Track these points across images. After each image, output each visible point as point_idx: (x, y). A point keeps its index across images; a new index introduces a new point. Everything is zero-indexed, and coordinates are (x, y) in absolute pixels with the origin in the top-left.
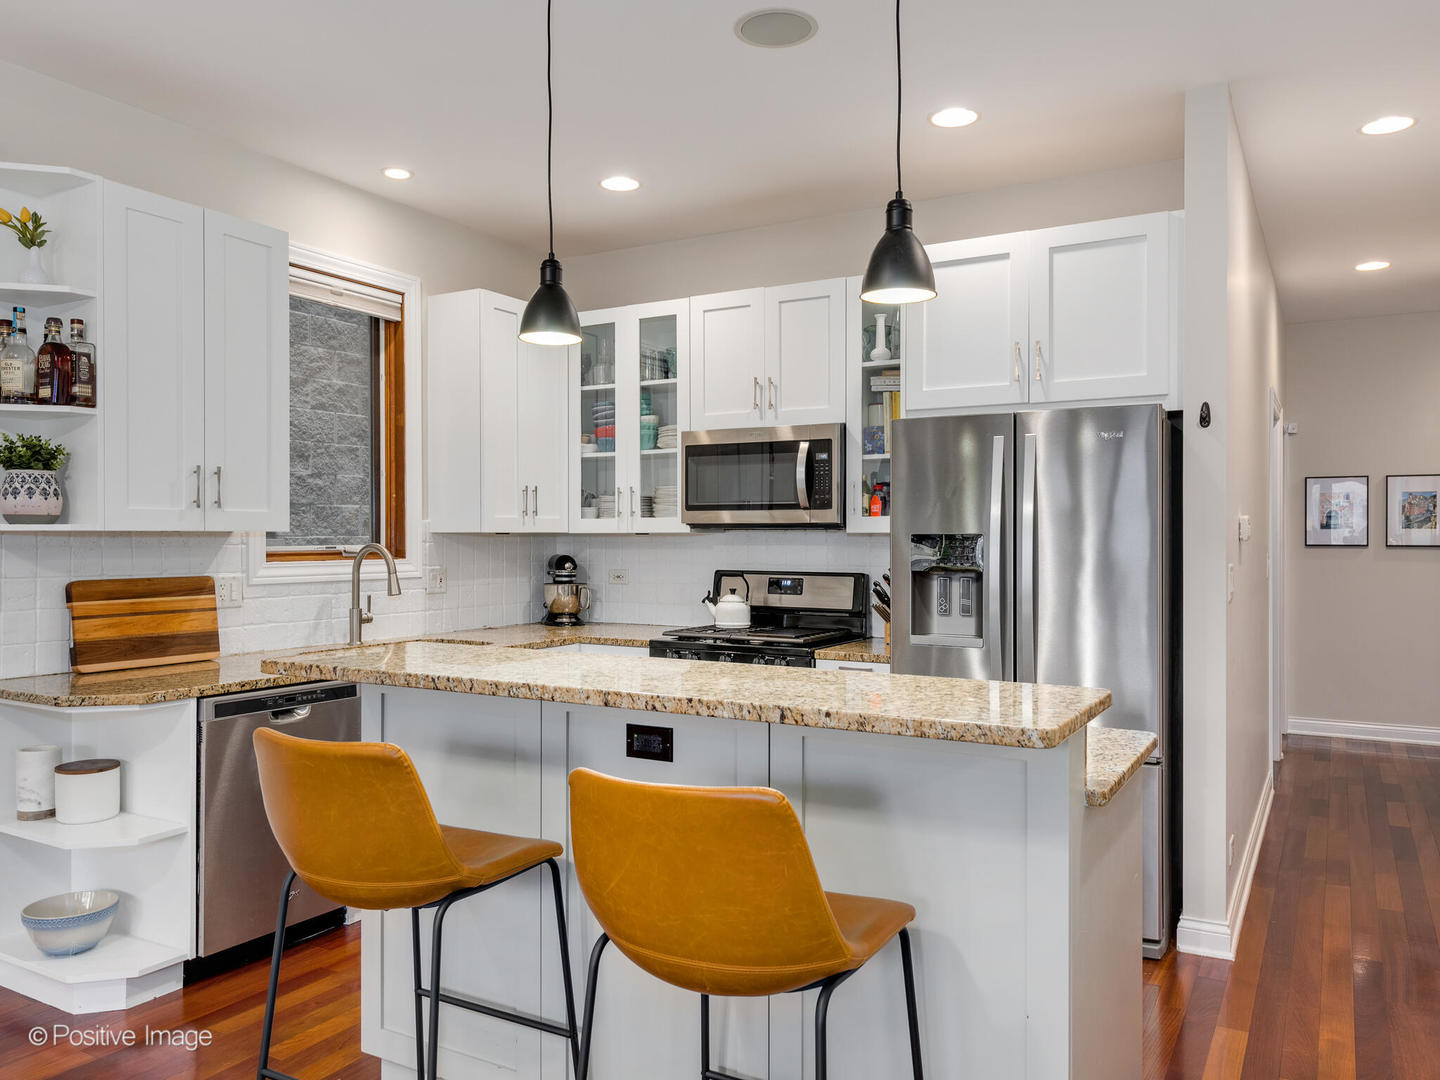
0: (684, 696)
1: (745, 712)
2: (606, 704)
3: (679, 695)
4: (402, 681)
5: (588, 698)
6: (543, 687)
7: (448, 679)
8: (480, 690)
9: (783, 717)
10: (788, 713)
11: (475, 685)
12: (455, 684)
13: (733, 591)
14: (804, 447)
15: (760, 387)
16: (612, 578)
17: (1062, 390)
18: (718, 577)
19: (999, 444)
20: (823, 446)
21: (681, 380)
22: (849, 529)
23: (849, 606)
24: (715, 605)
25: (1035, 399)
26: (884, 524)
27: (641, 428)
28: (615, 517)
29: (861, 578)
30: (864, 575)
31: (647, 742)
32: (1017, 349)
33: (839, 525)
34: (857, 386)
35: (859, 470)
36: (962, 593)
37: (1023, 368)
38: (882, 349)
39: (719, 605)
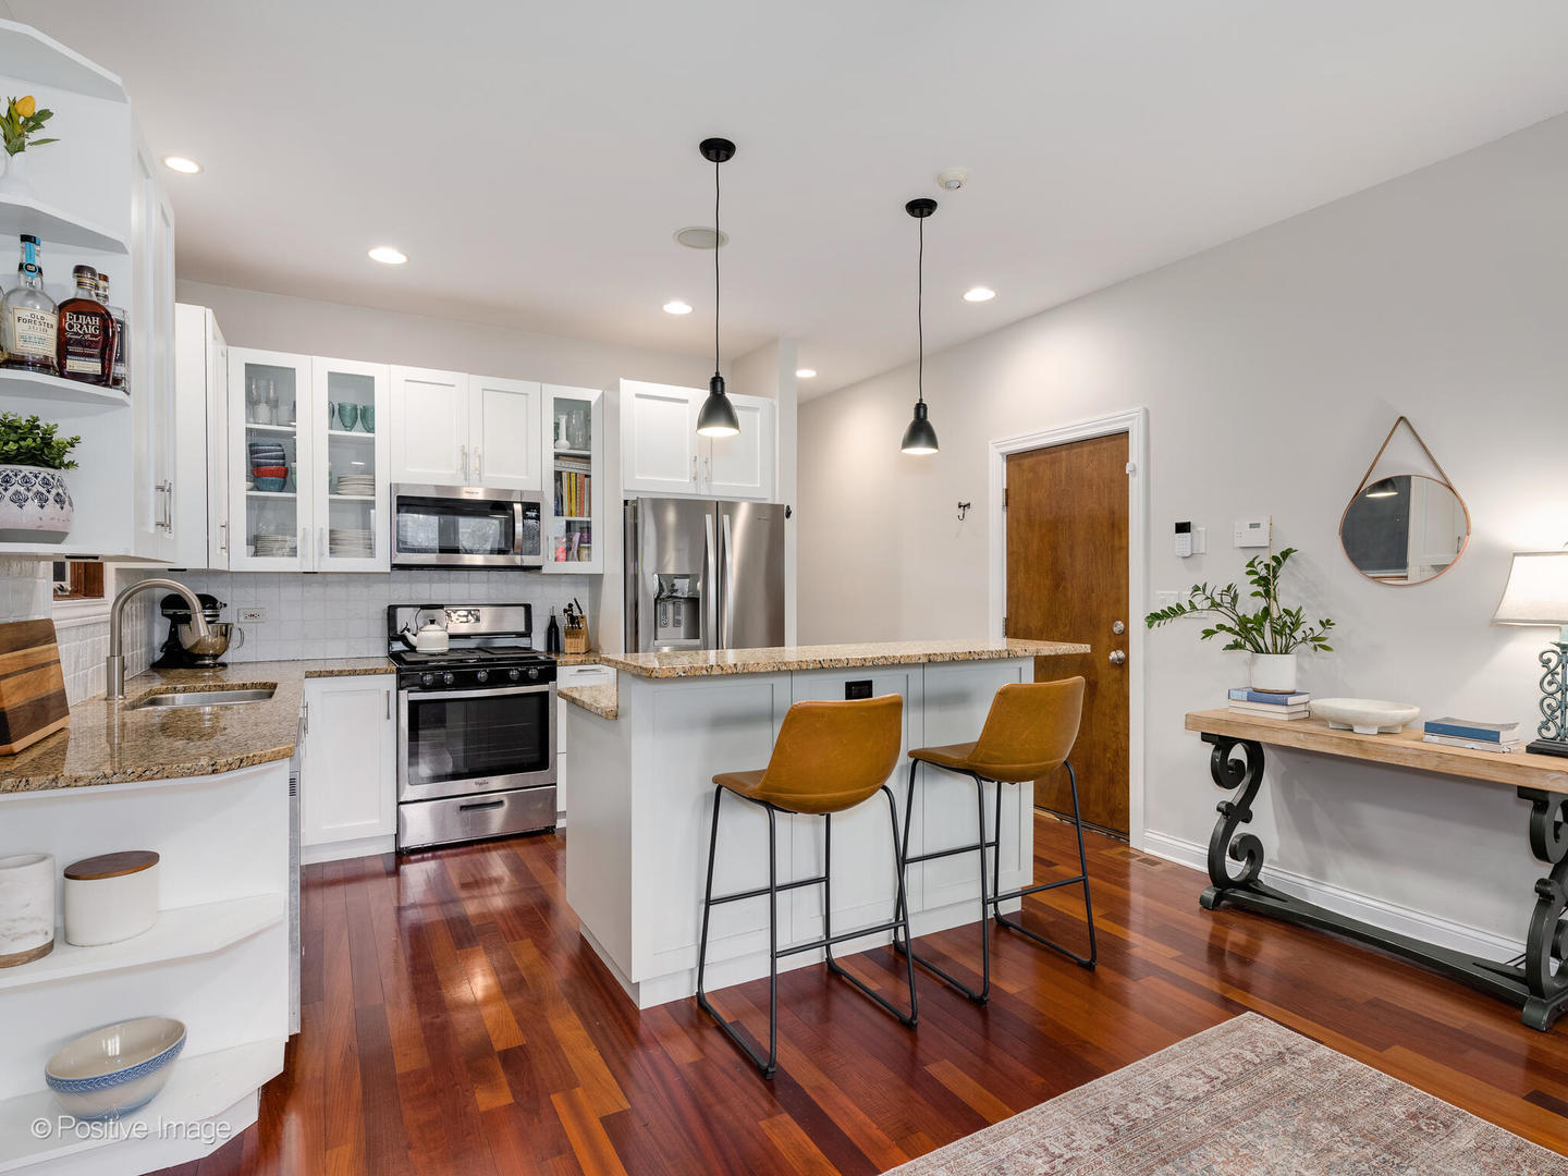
13: (432, 622)
14: (518, 508)
15: (465, 455)
16: (242, 619)
17: (718, 489)
18: (392, 612)
19: (709, 519)
20: (532, 508)
21: (380, 436)
22: (544, 571)
23: (522, 629)
24: (415, 635)
25: (704, 492)
26: (574, 567)
27: (330, 474)
28: (296, 556)
29: (528, 608)
30: (530, 606)
31: (860, 691)
32: (695, 460)
33: (539, 568)
34: (550, 465)
35: (552, 527)
36: (677, 612)
37: (697, 472)
38: (563, 441)
39: (420, 634)
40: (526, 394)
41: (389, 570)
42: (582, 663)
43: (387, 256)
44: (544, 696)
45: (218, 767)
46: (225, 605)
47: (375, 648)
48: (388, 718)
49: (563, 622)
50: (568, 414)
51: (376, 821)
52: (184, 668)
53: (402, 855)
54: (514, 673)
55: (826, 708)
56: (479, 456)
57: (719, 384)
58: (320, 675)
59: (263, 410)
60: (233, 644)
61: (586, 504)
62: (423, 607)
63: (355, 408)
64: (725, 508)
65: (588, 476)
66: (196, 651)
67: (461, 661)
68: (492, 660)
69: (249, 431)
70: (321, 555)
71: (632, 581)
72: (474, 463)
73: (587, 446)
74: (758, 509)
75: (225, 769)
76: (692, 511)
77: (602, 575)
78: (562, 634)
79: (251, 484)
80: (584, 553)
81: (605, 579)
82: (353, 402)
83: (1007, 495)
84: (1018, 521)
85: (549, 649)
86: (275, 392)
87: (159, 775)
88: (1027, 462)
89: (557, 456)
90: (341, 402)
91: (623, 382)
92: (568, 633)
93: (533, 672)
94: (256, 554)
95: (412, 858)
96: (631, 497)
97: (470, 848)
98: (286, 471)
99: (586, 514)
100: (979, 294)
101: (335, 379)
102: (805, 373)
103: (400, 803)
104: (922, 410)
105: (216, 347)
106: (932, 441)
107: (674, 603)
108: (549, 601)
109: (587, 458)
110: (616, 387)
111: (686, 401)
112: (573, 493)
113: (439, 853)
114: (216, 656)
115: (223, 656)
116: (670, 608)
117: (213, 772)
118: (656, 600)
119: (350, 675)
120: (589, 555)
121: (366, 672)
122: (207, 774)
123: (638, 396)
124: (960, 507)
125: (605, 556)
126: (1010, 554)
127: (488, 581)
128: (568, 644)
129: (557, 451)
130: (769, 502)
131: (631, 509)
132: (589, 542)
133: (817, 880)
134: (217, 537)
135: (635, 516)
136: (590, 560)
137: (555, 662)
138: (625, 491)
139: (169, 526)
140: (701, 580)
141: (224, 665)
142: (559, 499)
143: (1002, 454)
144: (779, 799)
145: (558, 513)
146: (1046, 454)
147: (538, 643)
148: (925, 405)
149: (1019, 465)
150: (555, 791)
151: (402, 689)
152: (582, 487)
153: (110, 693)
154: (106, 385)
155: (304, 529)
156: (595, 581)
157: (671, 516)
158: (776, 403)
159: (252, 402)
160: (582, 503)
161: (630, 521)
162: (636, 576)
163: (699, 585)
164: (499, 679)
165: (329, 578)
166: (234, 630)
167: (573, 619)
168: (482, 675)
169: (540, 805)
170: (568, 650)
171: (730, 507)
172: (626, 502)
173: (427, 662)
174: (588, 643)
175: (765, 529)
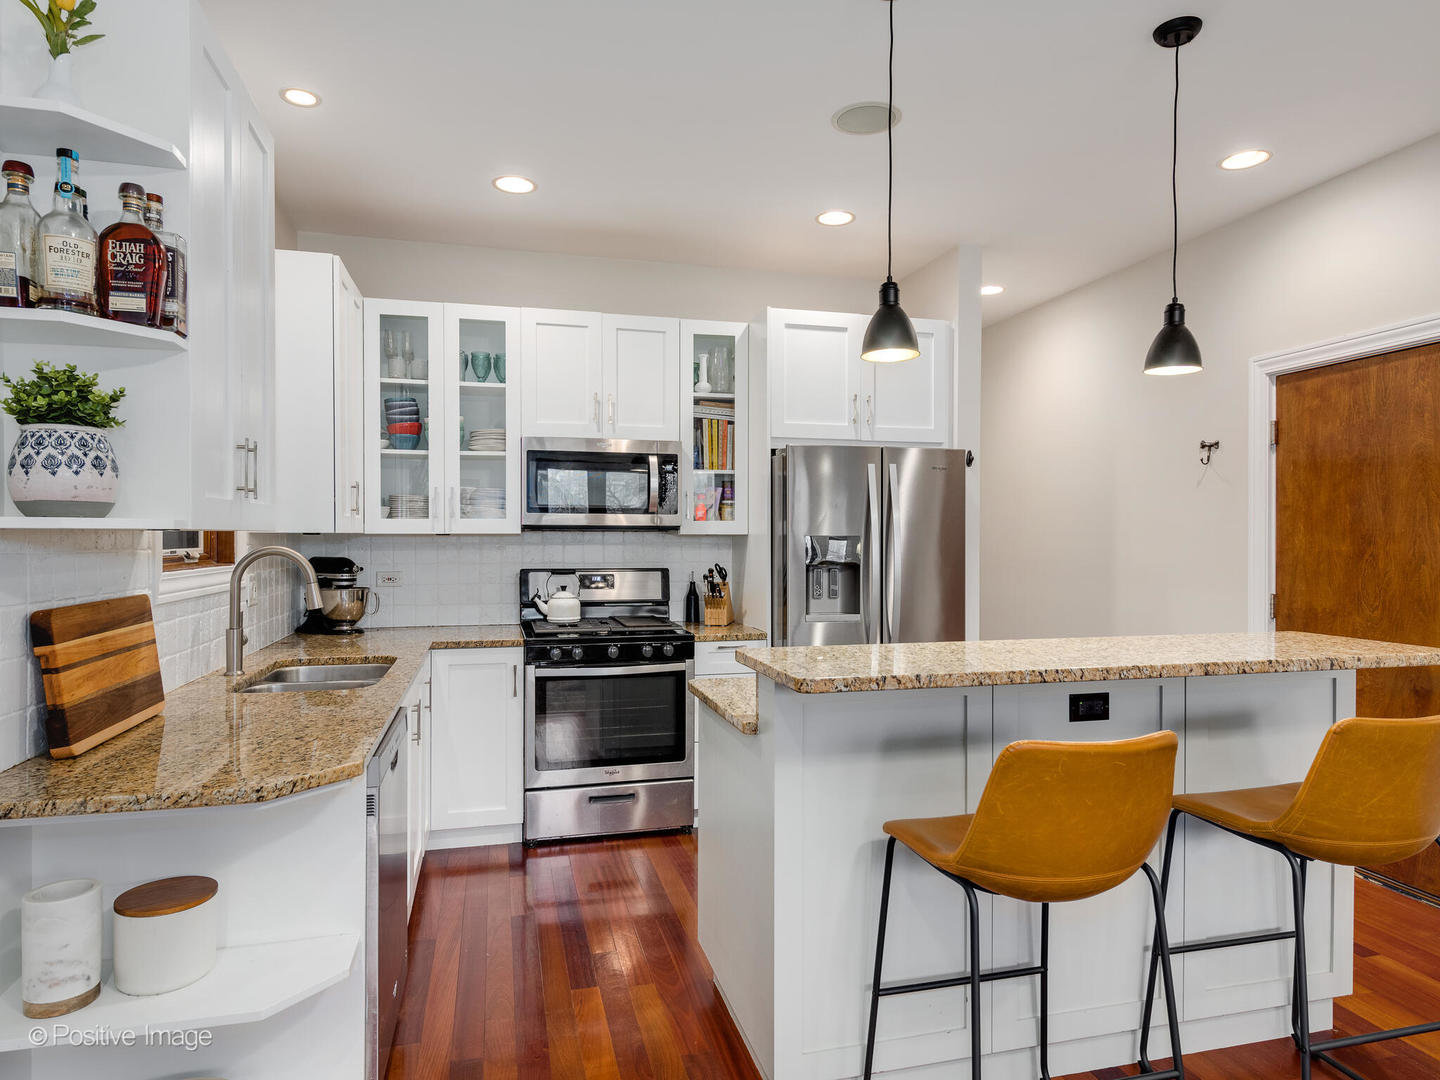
0: (1265, 659)
1: (1308, 665)
2: (1206, 674)
3: (1260, 659)
4: (1005, 680)
5: (1191, 671)
6: (1151, 667)
7: (1057, 671)
8: (1092, 677)
9: (1332, 665)
10: (1335, 663)
11: (1086, 673)
12: (1065, 675)
13: (564, 588)
14: (653, 460)
15: (598, 402)
16: (380, 581)
17: (883, 433)
18: (524, 576)
19: (872, 470)
20: (669, 460)
21: (511, 386)
22: (682, 531)
23: (658, 596)
24: (546, 602)
25: (865, 437)
26: (715, 527)
27: (462, 429)
28: (427, 517)
29: (665, 573)
30: (667, 570)
31: (1091, 708)
32: (855, 400)
33: (676, 528)
34: (689, 412)
35: (693, 482)
36: (832, 581)
37: (857, 414)
38: (704, 383)
39: (551, 602)
40: (664, 332)
41: (519, 532)
42: (722, 639)
43: (515, 184)
44: (680, 677)
45: (265, 794)
46: (362, 569)
47: (508, 615)
48: (515, 695)
49: (703, 589)
50: (710, 353)
51: (503, 808)
52: (322, 633)
53: (531, 847)
54: (647, 650)
55: (1060, 753)
56: (613, 404)
57: (892, 292)
58: (447, 646)
59: (398, 363)
60: (370, 608)
61: (729, 455)
62: (555, 572)
63: (488, 358)
64: (889, 455)
65: (731, 423)
66: (334, 617)
67: (591, 633)
68: (623, 633)
69: (384, 387)
70: (452, 516)
71: (780, 543)
72: (608, 410)
73: (731, 390)
74: (929, 455)
75: (274, 795)
76: (852, 459)
77: (745, 537)
78: (702, 603)
79: (386, 442)
80: (727, 510)
81: (751, 540)
82: (487, 351)
83: (1277, 430)
84: (1295, 464)
85: (688, 620)
86: (410, 345)
87: (197, 802)
88: (1310, 385)
89: (697, 401)
90: (473, 350)
91: (772, 312)
92: (710, 603)
93: (668, 649)
94: (390, 516)
95: (539, 851)
96: (780, 446)
97: (600, 844)
98: (421, 425)
99: (729, 466)
100: (1244, 159)
101: (467, 326)
102: (989, 290)
103: (526, 790)
104: (1177, 313)
105: (348, 296)
106: (1192, 355)
107: (829, 570)
108: (688, 566)
109: (730, 402)
110: (762, 319)
111: (844, 330)
112: (715, 443)
113: (567, 847)
114: (353, 622)
115: (359, 622)
116: (825, 576)
117: (258, 800)
118: (808, 567)
119: (476, 647)
120: (732, 514)
121: (493, 644)
122: (251, 802)
123: (789, 326)
124: (1203, 446)
125: (751, 515)
126: (1281, 508)
127: (624, 543)
128: (708, 614)
129: (697, 395)
130: (946, 446)
131: (780, 460)
132: (732, 498)
133: (1028, 971)
134: (346, 499)
135: (784, 468)
136: (733, 519)
137: (693, 638)
138: (772, 438)
139: (254, 491)
140: (862, 540)
141: (360, 632)
142: (699, 449)
143: (1270, 375)
144: (984, 878)
145: (698, 465)
146: (1344, 370)
147: (676, 613)
148: (1181, 306)
149: (1298, 389)
150: (693, 783)
151: (529, 664)
152: (725, 437)
153: (229, 668)
154: (152, 325)
155: (436, 488)
156: (738, 542)
157: (826, 466)
158: (955, 326)
159: (387, 355)
160: (725, 453)
161: (778, 473)
162: (785, 538)
163: (860, 547)
164: (630, 655)
165: (463, 539)
166: (370, 594)
167: (713, 587)
168: (613, 651)
169: (676, 801)
170: (708, 622)
171: (896, 454)
172: (773, 452)
173: (555, 634)
174: (731, 613)
175: (940, 479)
